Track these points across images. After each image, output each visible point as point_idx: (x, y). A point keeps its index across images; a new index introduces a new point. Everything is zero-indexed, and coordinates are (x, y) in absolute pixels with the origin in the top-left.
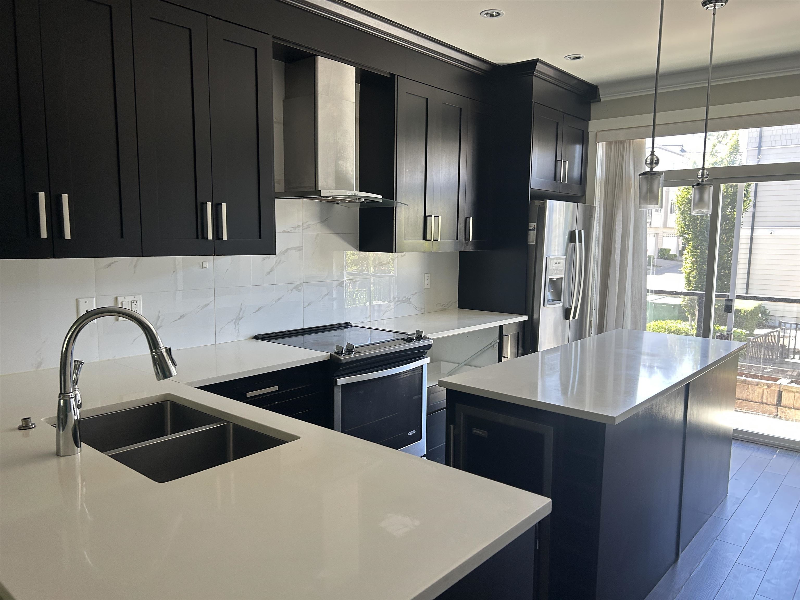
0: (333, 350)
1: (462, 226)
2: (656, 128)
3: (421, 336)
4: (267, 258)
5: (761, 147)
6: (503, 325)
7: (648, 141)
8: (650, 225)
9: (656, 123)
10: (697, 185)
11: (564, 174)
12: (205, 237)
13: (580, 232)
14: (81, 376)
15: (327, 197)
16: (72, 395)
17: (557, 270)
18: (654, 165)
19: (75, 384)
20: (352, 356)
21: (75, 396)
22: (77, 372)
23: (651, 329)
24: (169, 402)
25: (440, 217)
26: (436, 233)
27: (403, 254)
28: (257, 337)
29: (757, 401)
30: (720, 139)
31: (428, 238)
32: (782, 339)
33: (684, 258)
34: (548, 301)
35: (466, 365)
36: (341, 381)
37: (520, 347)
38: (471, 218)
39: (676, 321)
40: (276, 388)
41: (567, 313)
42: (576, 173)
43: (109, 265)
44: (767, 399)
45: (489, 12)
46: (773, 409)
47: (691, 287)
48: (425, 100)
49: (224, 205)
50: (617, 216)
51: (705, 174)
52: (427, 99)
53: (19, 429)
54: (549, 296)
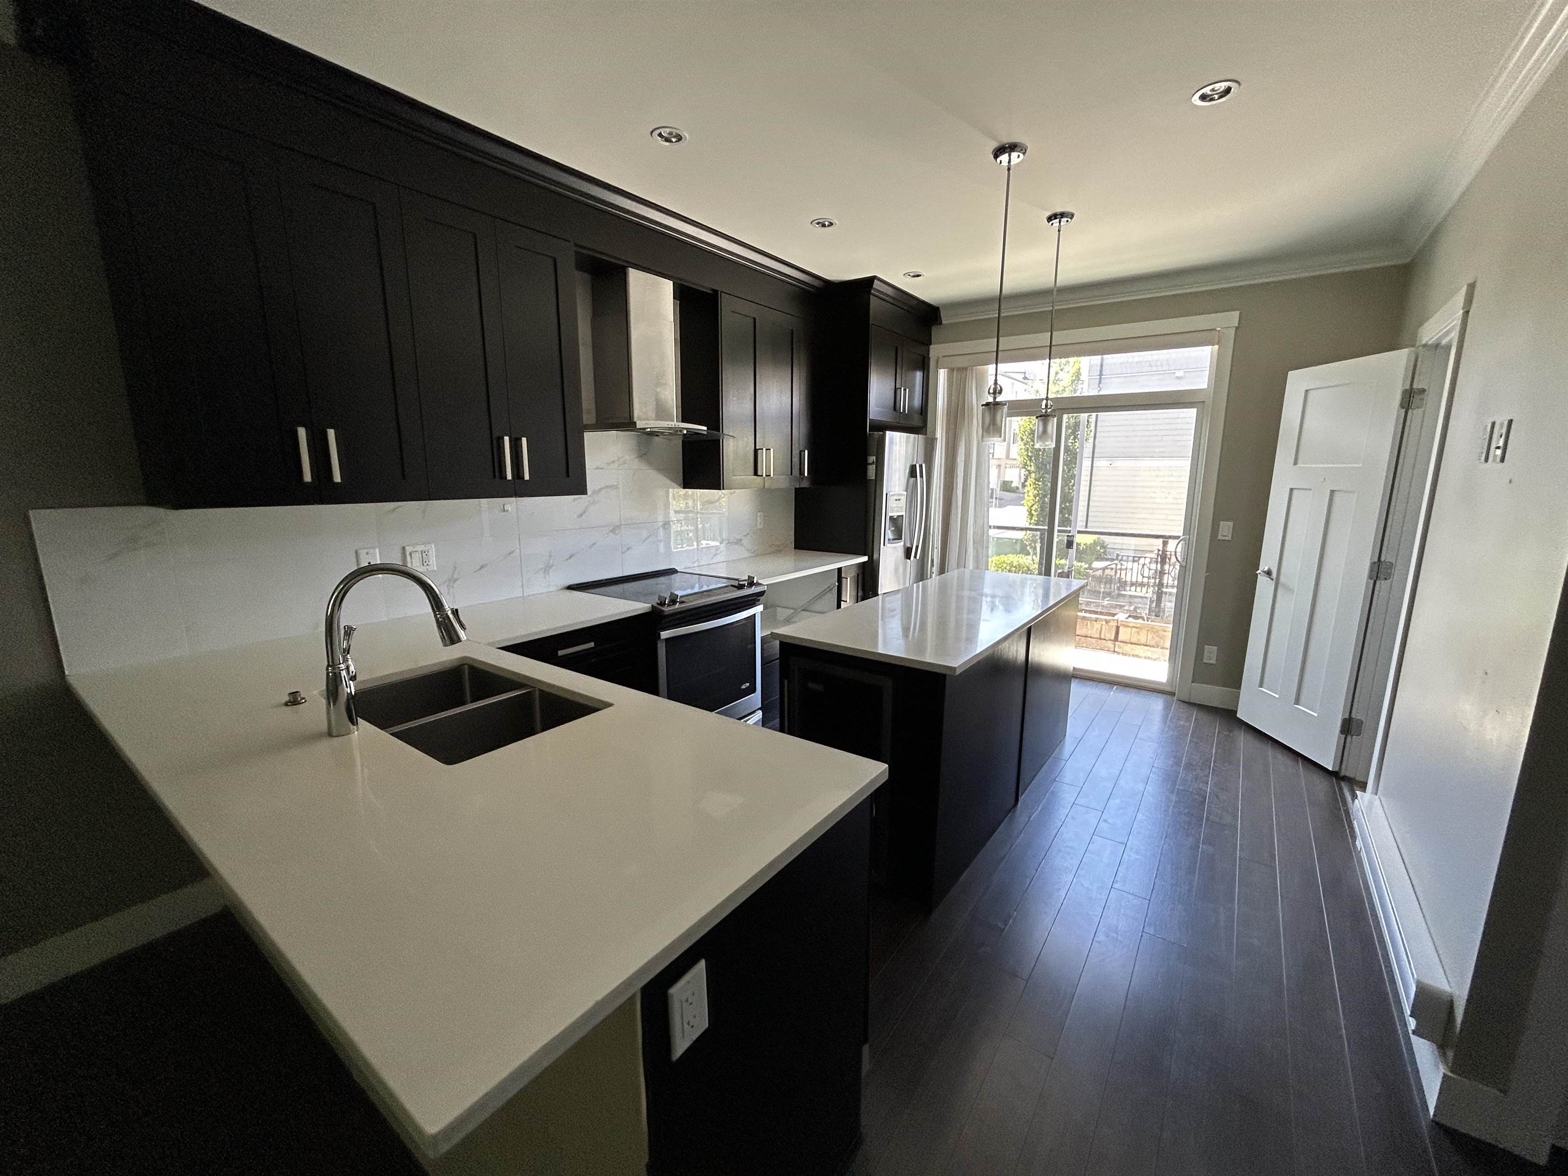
0: (655, 601)
1: (796, 460)
2: (1000, 353)
3: (753, 582)
4: (577, 499)
5: (1102, 375)
6: (841, 568)
7: (991, 368)
8: (993, 456)
9: (1000, 349)
10: (1041, 416)
11: (904, 404)
12: (503, 476)
13: (921, 466)
14: (353, 643)
15: (644, 429)
16: (343, 666)
17: (897, 507)
18: (998, 395)
19: (346, 652)
20: (677, 605)
21: (348, 668)
22: (349, 638)
23: (994, 564)
24: (466, 666)
25: (772, 450)
26: (768, 467)
27: (732, 491)
28: (570, 588)
29: (1095, 637)
30: (1062, 367)
31: (759, 473)
32: (1119, 571)
33: (1026, 491)
34: (889, 540)
35: (803, 610)
36: (665, 634)
37: (860, 590)
38: (806, 452)
39: (1018, 555)
40: (592, 644)
41: (908, 553)
42: (917, 402)
43: (394, 510)
44: (1105, 635)
45: (820, 221)
46: (1110, 644)
47: (1033, 521)
48: (753, 320)
49: (524, 440)
50: (960, 448)
51: (1049, 404)
52: (755, 319)
53: (286, 704)
54: (890, 535)
